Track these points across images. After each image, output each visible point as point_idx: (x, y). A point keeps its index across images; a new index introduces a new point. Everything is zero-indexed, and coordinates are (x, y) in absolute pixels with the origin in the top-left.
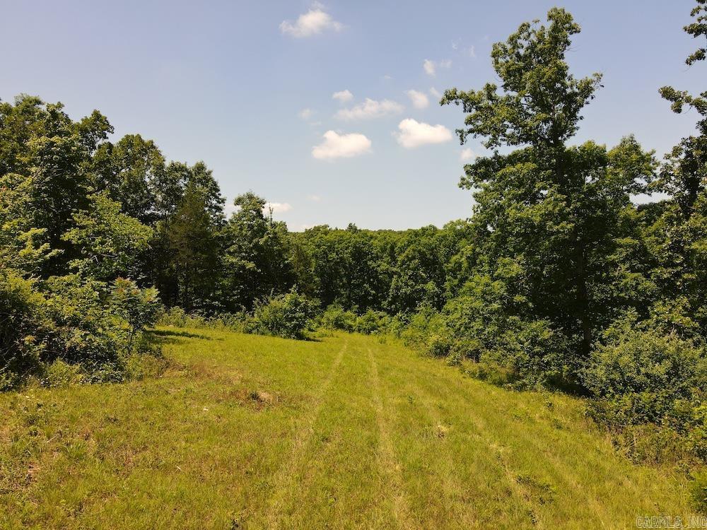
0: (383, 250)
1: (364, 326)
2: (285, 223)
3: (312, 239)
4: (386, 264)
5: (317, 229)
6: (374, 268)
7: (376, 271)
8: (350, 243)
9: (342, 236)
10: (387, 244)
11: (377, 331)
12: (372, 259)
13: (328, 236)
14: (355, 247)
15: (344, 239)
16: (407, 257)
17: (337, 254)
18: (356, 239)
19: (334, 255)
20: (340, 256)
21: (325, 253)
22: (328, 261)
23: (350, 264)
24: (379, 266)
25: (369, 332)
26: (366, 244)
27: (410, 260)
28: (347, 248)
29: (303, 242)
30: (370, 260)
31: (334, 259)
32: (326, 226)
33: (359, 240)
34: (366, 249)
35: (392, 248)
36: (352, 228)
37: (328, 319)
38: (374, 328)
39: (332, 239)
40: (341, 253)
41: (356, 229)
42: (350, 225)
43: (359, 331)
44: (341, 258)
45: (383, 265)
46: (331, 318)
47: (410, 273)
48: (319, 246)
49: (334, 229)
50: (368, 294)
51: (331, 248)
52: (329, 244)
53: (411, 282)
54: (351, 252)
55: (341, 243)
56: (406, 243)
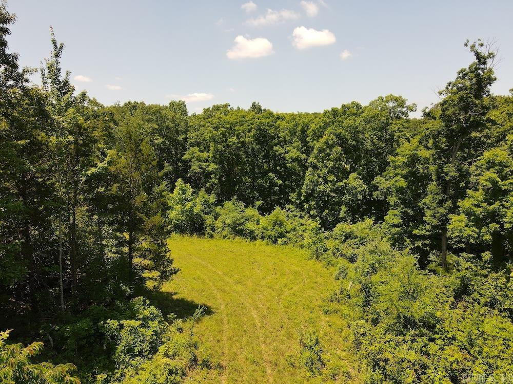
0: (293, 133)
1: (269, 233)
2: (184, 103)
3: (210, 120)
4: (295, 150)
5: (217, 108)
6: (280, 154)
7: (284, 158)
8: (252, 124)
9: (244, 117)
10: (297, 125)
11: (284, 239)
12: (279, 143)
13: (227, 117)
14: (260, 129)
15: (247, 119)
16: (327, 143)
17: (238, 138)
18: (260, 120)
19: (234, 139)
20: (242, 140)
21: (224, 136)
22: (228, 146)
23: (253, 149)
24: (287, 153)
25: (276, 240)
26: (271, 126)
27: (331, 147)
28: (249, 131)
29: (201, 124)
30: (276, 145)
31: (234, 144)
32: (227, 106)
33: (263, 121)
34: (271, 131)
35: (303, 131)
36: (256, 108)
37: (224, 223)
38: (281, 235)
39: (232, 120)
40: (242, 137)
41: (260, 109)
42: (254, 105)
43: (263, 238)
44: (243, 143)
45: (293, 152)
46: (228, 221)
47: (331, 164)
48: (217, 128)
49: (235, 108)
50: (273, 184)
51: (231, 130)
52: (228, 126)
53: (331, 178)
54: (254, 135)
55: (243, 125)
56: (322, 124)
